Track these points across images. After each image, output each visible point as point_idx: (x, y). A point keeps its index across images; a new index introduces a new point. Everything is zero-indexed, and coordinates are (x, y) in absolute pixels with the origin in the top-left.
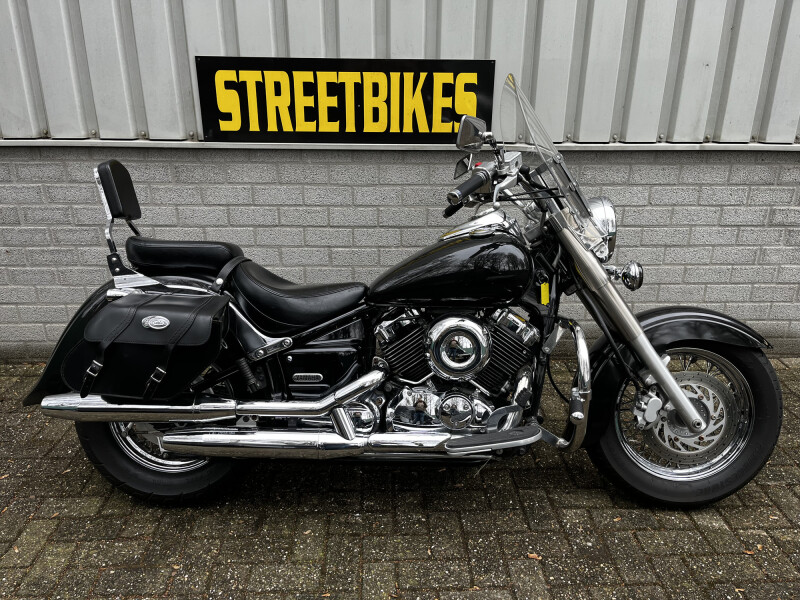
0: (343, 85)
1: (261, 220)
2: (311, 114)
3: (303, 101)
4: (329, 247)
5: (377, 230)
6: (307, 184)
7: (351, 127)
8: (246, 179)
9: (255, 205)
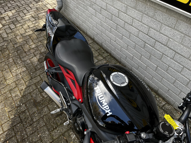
1: (127, 21)
5: (165, 47)
8: (126, 3)
9: (127, 14)
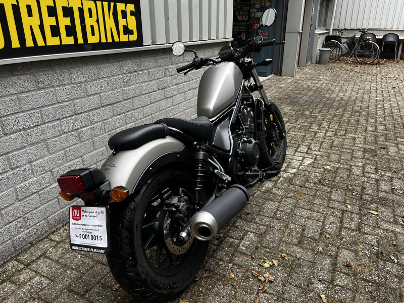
0: (72, 8)
2: (55, 31)
3: (49, 21)
4: (77, 129)
6: (58, 86)
7: (80, 41)
8: (12, 91)
